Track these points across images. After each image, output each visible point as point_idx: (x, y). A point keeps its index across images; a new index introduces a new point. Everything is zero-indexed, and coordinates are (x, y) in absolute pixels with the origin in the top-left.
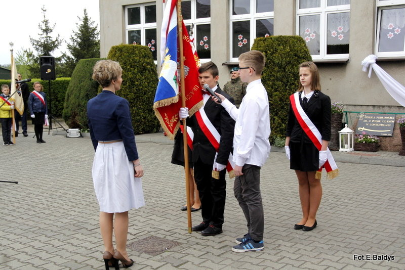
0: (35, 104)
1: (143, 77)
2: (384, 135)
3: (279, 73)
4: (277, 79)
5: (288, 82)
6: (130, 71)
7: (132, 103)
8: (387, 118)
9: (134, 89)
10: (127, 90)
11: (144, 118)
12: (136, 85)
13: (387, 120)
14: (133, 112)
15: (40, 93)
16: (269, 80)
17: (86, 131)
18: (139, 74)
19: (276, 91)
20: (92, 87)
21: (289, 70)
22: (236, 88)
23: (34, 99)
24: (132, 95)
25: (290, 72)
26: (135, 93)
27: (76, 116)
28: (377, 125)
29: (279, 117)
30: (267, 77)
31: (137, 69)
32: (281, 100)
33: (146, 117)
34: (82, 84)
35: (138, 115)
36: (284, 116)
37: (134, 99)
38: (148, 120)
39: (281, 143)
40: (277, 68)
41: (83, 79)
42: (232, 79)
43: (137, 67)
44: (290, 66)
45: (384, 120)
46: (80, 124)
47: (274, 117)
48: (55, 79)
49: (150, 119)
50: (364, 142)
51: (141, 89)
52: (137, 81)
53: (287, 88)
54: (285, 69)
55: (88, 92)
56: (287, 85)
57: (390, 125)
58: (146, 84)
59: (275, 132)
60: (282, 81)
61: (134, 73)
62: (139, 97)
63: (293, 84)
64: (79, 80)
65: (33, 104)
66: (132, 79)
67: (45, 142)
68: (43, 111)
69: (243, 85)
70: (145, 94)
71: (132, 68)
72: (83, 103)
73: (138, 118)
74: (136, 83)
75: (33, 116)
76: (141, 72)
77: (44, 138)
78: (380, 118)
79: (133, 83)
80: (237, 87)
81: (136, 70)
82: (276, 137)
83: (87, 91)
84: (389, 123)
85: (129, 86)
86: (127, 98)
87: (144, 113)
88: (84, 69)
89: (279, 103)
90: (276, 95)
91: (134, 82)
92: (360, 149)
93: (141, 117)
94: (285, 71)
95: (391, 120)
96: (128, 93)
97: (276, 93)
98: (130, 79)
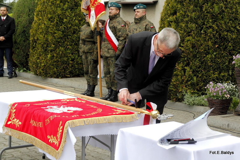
1: (73, 14)
3: (194, 13)
4: (192, 20)
5: (204, 24)
6: (60, 7)
7: (59, 42)
9: (62, 27)
10: (55, 28)
11: (73, 60)
12: (64, 23)
14: (59, 52)
16: (182, 20)
17: (22, 71)
18: (69, 10)
19: (189, 36)
21: (206, 10)
22: (138, 29)
24: (59, 34)
25: (207, 12)
26: (63, 32)
27: (14, 54)
29: (191, 68)
30: (181, 18)
31: (68, 5)
32: (193, 47)
33: (74, 59)
34: (19, 19)
35: (65, 56)
36: (196, 67)
37: (62, 38)
38: (77, 62)
39: (191, 100)
40: (192, 7)
41: (21, 14)
42: (135, 19)
43: (68, 2)
44: (209, 4)
46: (16, 62)
47: (186, 68)
49: (80, 62)
51: (70, 27)
52: (66, 19)
53: (202, 32)
54: (201, 7)
55: (25, 29)
56: (202, 28)
58: (77, 21)
59: (186, 86)
60: (197, 23)
61: (63, 9)
62: (67, 36)
63: (210, 27)
64: (18, 16)
66: (60, 16)
69: (146, 26)
70: (74, 33)
71: (62, 4)
72: (19, 40)
73: (66, 59)
74: (65, 20)
76: (72, 9)
79: (61, 20)
80: (140, 28)
81: (66, 6)
82: (186, 92)
83: (24, 27)
85: (57, 23)
86: (53, 36)
87: (72, 54)
88: (23, 4)
89: (191, 50)
90: (188, 41)
91: (63, 19)
93: (68, 59)
94: (201, 10)
96: (56, 31)
97: (188, 38)
98: (58, 16)
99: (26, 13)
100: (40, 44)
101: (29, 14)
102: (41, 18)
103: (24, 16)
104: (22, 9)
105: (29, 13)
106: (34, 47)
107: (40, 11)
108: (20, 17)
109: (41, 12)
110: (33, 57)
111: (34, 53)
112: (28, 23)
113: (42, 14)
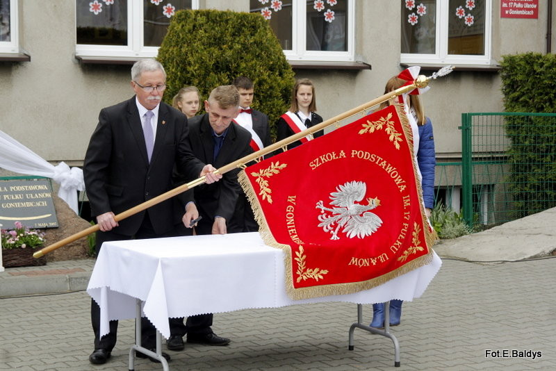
2: (41, 225)
8: (32, 188)
13: (34, 192)
28: (18, 205)
45: (30, 192)
50: (24, 246)
57: (44, 204)
78: (18, 188)
84: (42, 199)
92: (13, 262)
95: (41, 191)
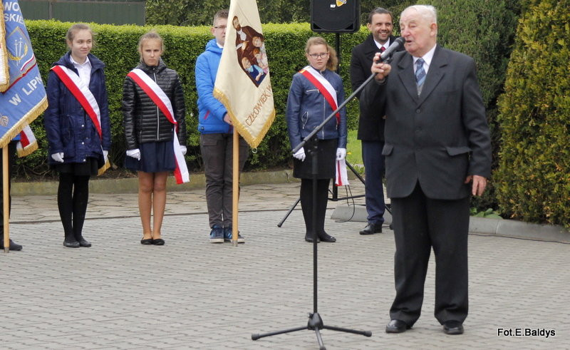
0: (308, 113)
15: (324, 74)
20: (485, 58)
23: (305, 96)
48: (357, 29)
65: (300, 111)
67: (333, 240)
68: (333, 134)
75: (300, 154)
77: (329, 226)
99: (467, 27)
100: (563, 122)
101: (479, 32)
102: (561, 42)
103: (462, 39)
104: (452, 14)
105: (480, 27)
106: (526, 135)
107: (552, 22)
108: (450, 40)
109: (562, 24)
110: (524, 166)
111: (530, 152)
112: (479, 59)
113: (564, 31)
